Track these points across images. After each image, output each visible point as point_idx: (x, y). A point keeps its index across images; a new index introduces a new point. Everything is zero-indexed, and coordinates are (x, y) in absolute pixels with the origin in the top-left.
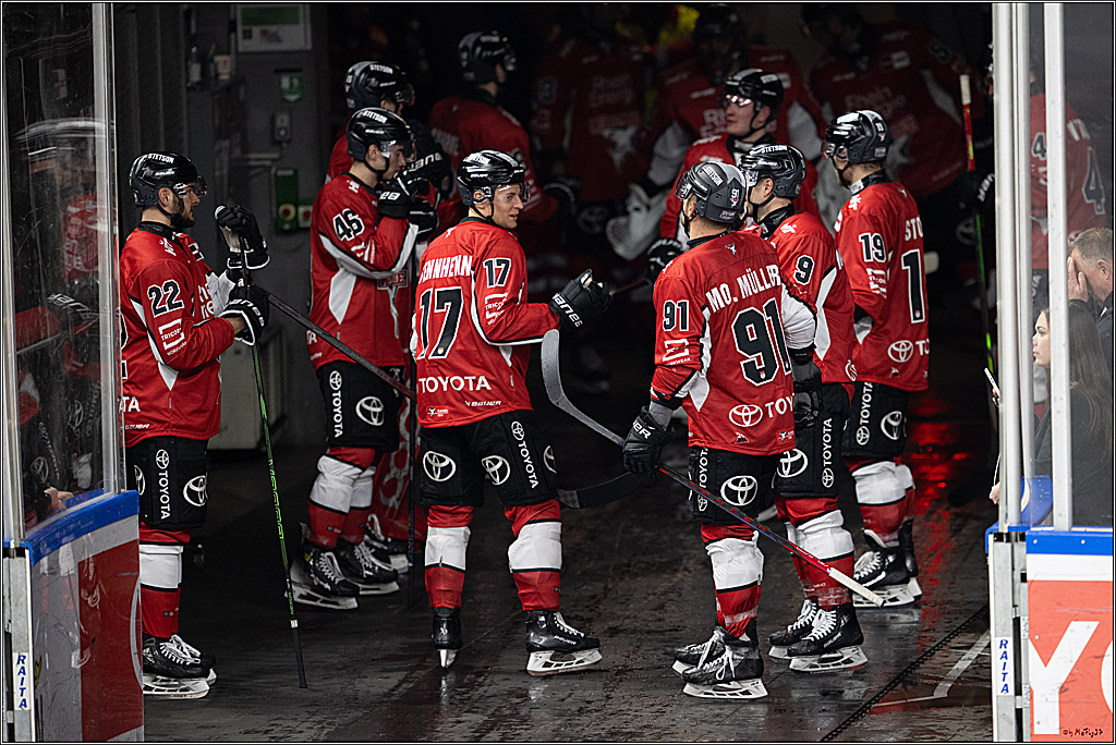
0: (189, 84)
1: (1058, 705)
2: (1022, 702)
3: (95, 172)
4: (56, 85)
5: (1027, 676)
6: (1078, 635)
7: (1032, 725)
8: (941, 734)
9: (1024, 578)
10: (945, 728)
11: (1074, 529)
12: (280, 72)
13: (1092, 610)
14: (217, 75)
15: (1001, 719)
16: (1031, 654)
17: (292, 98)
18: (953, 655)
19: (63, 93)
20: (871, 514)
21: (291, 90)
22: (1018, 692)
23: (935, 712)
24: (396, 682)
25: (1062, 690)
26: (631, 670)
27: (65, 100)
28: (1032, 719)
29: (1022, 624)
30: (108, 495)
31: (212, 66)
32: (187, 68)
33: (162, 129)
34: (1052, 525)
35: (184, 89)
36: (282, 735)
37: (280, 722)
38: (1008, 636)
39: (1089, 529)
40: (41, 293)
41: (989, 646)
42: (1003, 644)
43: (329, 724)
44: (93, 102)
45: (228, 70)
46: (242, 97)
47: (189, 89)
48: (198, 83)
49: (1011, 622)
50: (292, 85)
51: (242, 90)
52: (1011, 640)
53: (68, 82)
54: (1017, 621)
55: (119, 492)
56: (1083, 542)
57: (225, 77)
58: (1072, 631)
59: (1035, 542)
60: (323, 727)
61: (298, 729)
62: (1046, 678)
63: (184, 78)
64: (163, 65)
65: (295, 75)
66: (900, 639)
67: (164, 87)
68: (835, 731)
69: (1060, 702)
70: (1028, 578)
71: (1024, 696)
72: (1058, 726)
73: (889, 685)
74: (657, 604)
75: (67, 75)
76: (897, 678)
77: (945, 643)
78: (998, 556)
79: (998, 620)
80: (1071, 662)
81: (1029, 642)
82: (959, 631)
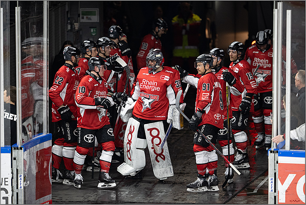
2: (276, 194)
4: (33, 29)
5: (278, 187)
7: (278, 200)
8: (255, 202)
9: (277, 162)
10: (256, 200)
11: (290, 150)
12: (91, 28)
13: (295, 171)
14: (75, 28)
16: (279, 182)
17: (94, 34)
18: (259, 182)
19: (35, 31)
20: (239, 145)
21: (94, 32)
22: (275, 192)
23: (253, 196)
25: (286, 191)
27: (36, 33)
28: (278, 198)
29: (277, 174)
30: (44, 134)
31: (73, 26)
32: (67, 26)
34: (285, 149)
35: (66, 31)
37: (86, 194)
38: (273, 177)
39: (294, 150)
41: (268, 179)
42: (272, 179)
44: (43, 34)
45: (77, 27)
46: (81, 34)
47: (67, 31)
48: (70, 30)
49: (274, 174)
50: (94, 31)
51: (81, 32)
52: (274, 178)
53: (37, 28)
54: (275, 173)
56: (293, 154)
57: (77, 29)
58: (289, 176)
59: (281, 153)
60: (97, 196)
61: (91, 196)
62: (282, 188)
63: (66, 29)
64: (61, 25)
65: (94, 28)
66: (245, 177)
67: (61, 31)
68: (228, 200)
69: (286, 195)
70: (279, 163)
71: (277, 193)
72: (285, 201)
73: (242, 189)
74: (183, 167)
75: (36, 27)
76: (244, 187)
77: (257, 179)
78: (271, 156)
79: (270, 173)
80: (289, 184)
81: (278, 179)
82: (260, 176)
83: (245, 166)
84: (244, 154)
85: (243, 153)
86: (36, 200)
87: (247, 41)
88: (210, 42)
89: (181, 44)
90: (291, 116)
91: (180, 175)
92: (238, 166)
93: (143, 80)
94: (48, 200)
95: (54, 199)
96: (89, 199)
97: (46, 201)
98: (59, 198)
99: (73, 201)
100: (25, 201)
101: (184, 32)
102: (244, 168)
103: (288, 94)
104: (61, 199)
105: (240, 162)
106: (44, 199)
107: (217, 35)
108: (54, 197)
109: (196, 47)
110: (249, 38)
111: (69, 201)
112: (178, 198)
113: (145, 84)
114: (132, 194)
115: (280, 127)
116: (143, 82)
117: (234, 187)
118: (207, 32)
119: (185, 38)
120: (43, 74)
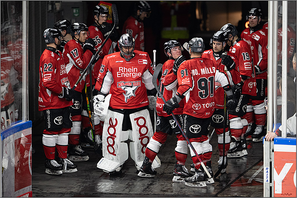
0: (48, 11)
1: (281, 186)
2: (272, 185)
3: (22, 34)
4: (12, 10)
5: (273, 177)
6: (288, 167)
7: (274, 191)
8: (250, 193)
9: (273, 151)
10: (250, 191)
11: (287, 138)
12: (73, 8)
13: (292, 160)
14: (56, 8)
15: (266, 189)
16: (274, 172)
17: (76, 15)
18: (253, 171)
19: (14, 12)
20: (234, 131)
21: (76, 13)
22: (271, 182)
23: (248, 187)
24: (101, 175)
25: (283, 182)
26: (165, 173)
27: (14, 14)
28: (274, 189)
29: (272, 163)
30: (24, 121)
31: (54, 6)
32: (48, 6)
33: (40, 23)
34: (281, 137)
36: (69, 189)
37: (69, 185)
38: (268, 166)
39: (291, 138)
40: (6, 66)
41: (263, 169)
42: (267, 169)
43: (82, 186)
44: (22, 15)
45: (59, 7)
46: (63, 14)
47: (48, 12)
48: (51, 10)
49: (269, 163)
50: (76, 11)
51: (63, 12)
52: (269, 168)
53: (15, 9)
54: (271, 163)
55: (27, 121)
56: (289, 141)
57: (58, 9)
58: (286, 166)
59: (276, 141)
60: (80, 187)
61: (73, 187)
62: (279, 178)
63: (47, 9)
64: (41, 5)
65: (77, 9)
66: (239, 167)
67: (41, 11)
68: (221, 191)
69: (282, 185)
70: (274, 151)
71: (272, 183)
72: (281, 191)
73: (235, 179)
74: (172, 156)
75: (15, 7)
76: (238, 177)
77: (251, 168)
78: (266, 144)
79: (266, 162)
80: (285, 174)
81: (274, 168)
82: (255, 165)
83: (239, 155)
84: (237, 142)
85: (237, 140)
86: (15, 191)
87: (240, 22)
88: (201, 23)
89: (169, 25)
90: (287, 101)
91: (169, 165)
92: (231, 155)
93: (120, 68)
94: (28, 191)
95: (35, 190)
96: (72, 191)
97: (26, 192)
98: (40, 189)
99: (54, 193)
100: (3, 192)
101: (172, 12)
102: (237, 156)
103: (284, 78)
104: (42, 190)
105: (233, 151)
106: (23, 190)
107: (208, 16)
108: (35, 189)
109: (186, 29)
110: (242, 19)
111: (51, 193)
112: (167, 189)
113: (123, 72)
114: (117, 185)
115: (276, 113)
116: (120, 71)
117: (228, 177)
118: (197, 12)
119: (174, 19)
120: (22, 58)
